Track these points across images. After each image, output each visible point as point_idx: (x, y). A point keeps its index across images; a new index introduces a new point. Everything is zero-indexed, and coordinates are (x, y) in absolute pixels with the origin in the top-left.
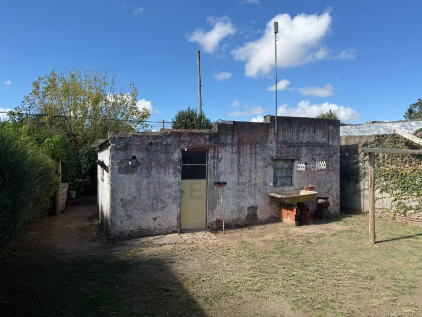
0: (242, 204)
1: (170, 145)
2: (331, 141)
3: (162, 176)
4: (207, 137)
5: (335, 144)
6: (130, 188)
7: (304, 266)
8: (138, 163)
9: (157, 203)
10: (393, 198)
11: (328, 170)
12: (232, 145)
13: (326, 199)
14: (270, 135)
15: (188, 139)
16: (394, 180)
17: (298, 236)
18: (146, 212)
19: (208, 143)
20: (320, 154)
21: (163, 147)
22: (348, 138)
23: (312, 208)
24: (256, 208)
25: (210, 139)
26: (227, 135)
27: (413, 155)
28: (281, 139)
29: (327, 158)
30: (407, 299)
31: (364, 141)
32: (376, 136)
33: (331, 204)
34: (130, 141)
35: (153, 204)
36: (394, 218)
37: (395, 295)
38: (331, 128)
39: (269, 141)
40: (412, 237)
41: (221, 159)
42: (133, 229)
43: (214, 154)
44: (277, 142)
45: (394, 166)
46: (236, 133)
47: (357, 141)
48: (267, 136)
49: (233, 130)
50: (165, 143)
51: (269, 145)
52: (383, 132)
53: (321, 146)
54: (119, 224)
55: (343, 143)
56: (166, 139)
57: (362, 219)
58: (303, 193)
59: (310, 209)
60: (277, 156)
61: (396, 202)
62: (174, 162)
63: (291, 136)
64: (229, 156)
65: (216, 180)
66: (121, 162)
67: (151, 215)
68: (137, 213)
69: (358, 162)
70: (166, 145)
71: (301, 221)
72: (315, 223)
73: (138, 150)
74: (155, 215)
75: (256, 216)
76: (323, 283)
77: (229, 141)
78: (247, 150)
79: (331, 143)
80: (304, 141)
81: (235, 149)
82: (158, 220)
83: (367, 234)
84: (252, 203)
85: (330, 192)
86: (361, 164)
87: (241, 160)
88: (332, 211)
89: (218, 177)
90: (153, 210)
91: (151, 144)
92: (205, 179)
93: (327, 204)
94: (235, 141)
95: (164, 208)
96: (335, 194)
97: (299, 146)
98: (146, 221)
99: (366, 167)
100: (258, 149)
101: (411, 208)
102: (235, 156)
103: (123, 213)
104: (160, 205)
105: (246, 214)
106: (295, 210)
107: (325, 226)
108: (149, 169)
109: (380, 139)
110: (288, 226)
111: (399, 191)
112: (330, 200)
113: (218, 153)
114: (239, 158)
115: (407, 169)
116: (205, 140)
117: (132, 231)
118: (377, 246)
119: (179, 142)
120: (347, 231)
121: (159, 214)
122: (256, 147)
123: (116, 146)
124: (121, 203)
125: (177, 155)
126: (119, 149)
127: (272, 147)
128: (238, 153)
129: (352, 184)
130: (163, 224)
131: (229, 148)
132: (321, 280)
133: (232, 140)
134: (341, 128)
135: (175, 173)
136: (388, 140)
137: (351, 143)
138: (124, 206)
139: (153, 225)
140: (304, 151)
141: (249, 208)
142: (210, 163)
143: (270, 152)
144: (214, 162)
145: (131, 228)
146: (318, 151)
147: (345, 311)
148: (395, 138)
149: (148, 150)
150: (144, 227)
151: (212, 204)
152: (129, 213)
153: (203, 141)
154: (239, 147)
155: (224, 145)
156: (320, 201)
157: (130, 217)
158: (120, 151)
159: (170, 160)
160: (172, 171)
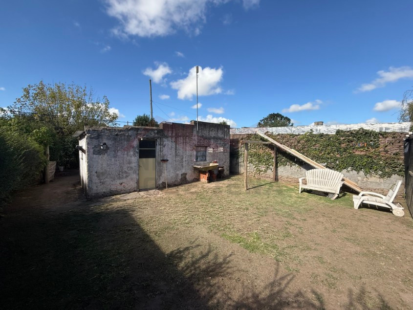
0: (178, 172)
1: (131, 136)
2: (225, 136)
3: (125, 156)
4: (156, 131)
5: (228, 138)
6: (102, 164)
7: (213, 205)
8: (108, 148)
9: (122, 174)
10: (254, 166)
11: (224, 152)
12: (172, 137)
13: (223, 167)
14: (194, 132)
15: (143, 132)
16: (255, 157)
17: (209, 189)
18: (114, 179)
19: (156, 135)
20: (220, 144)
21: (126, 137)
22: (234, 135)
23: (216, 172)
24: (186, 174)
25: (157, 133)
26: (168, 131)
27: (264, 145)
28: (200, 134)
29: (224, 146)
30: (264, 219)
31: (241, 137)
32: (247, 134)
33: (225, 170)
34: (101, 133)
35: (119, 174)
36: (254, 176)
37: (259, 217)
38: (226, 129)
39: (194, 136)
40: (263, 185)
41: (165, 145)
42: (105, 191)
43: (161, 142)
44: (198, 136)
45: (255, 150)
46: (174, 129)
47: (238, 137)
48: (193, 132)
49: (172, 128)
50: (127, 135)
51: (193, 138)
52: (250, 132)
53: (221, 139)
54: (95, 188)
55: (231, 138)
56: (128, 132)
57: (240, 177)
58: (211, 165)
59: (215, 173)
60: (198, 144)
61: (256, 168)
62: (133, 147)
63: (206, 133)
64: (170, 143)
65: (162, 159)
66: (95, 147)
67: (118, 182)
68: (108, 180)
69: (238, 148)
70: (128, 136)
71: (210, 180)
72: (217, 181)
73: (108, 139)
74: (121, 181)
75: (186, 179)
76: (224, 214)
77: (170, 135)
78: (181, 140)
79: (225, 138)
80: (212, 136)
81: (173, 139)
82: (123, 184)
83: (243, 185)
84: (184, 171)
85: (225, 164)
86: (240, 149)
87: (178, 146)
88: (225, 174)
89: (163, 157)
90: (120, 178)
91: (117, 135)
92: (154, 157)
93: (223, 170)
94: (174, 135)
95: (127, 176)
96: (227, 165)
97: (210, 139)
98: (115, 185)
99: (242, 150)
100: (187, 140)
101: (262, 171)
102: (174, 144)
103: (97, 181)
104: (125, 175)
105: (180, 178)
106: (207, 174)
107: (222, 182)
108: (116, 151)
109: (249, 136)
110: (204, 183)
111: (257, 163)
112: (225, 167)
113: (163, 142)
114: (176, 145)
115: (261, 151)
116: (155, 134)
117: (104, 192)
118: (248, 191)
119: (137, 134)
120: (233, 184)
121: (124, 180)
122: (186, 139)
123: (91, 135)
124: (96, 174)
125: (136, 143)
126: (93, 138)
127: (195, 139)
128: (176, 142)
129: (235, 159)
130: (127, 186)
131: (170, 139)
132: (222, 213)
133: (172, 134)
134: (231, 130)
135: (134, 154)
136: (253, 136)
137: (235, 138)
138: (98, 176)
139: (120, 188)
140: (212, 141)
141: (182, 175)
142: (158, 148)
143: (194, 142)
144: (161, 148)
145: (104, 190)
146: (219, 142)
147: (236, 229)
148: (256, 136)
149: (115, 139)
150: (113, 189)
151: (159, 173)
152: (102, 181)
153: (153, 134)
154: (176, 138)
155: (167, 137)
156: (220, 169)
157: (103, 183)
158: (94, 140)
159: (131, 146)
160: (132, 153)
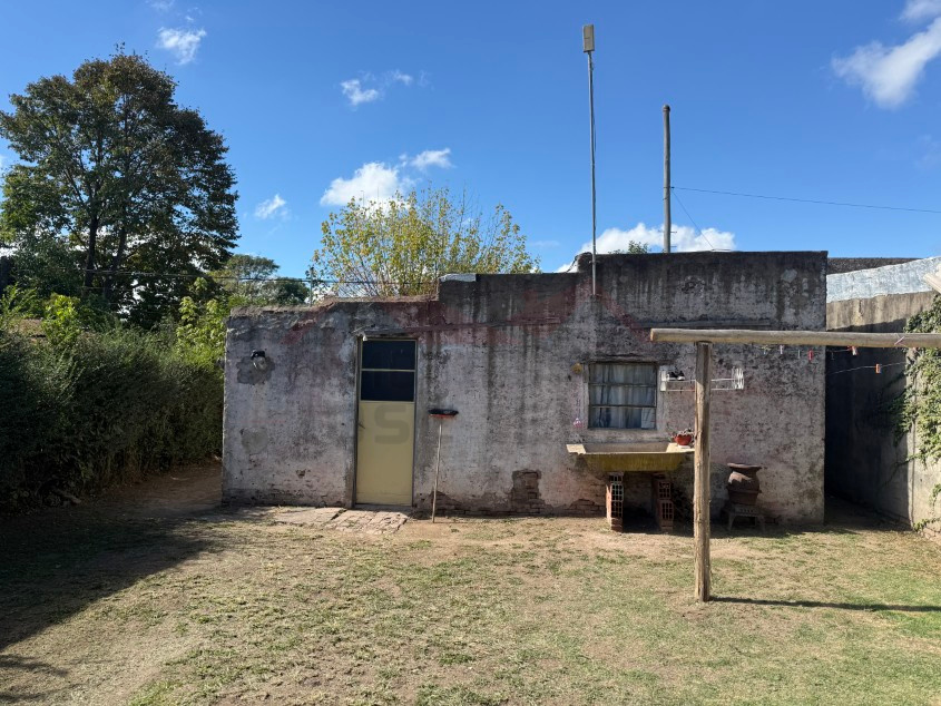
0: (498, 463)
1: (333, 330)
2: (788, 311)
3: (317, 390)
5: (809, 319)
8: (271, 365)
9: (304, 442)
11: (776, 394)
12: (474, 327)
13: (750, 472)
14: (578, 301)
15: (370, 316)
18: (283, 459)
19: (415, 325)
21: (320, 334)
24: (537, 475)
25: (419, 316)
26: (461, 305)
34: (259, 323)
35: (297, 444)
38: (790, 276)
39: (577, 318)
41: (447, 358)
42: (260, 488)
43: (430, 347)
46: (484, 300)
47: (903, 311)
49: (477, 295)
50: (323, 326)
53: (751, 325)
54: (236, 475)
56: (326, 318)
60: (598, 354)
62: (340, 364)
64: (466, 349)
65: (432, 405)
66: (243, 361)
69: (904, 375)
70: (325, 329)
73: (273, 340)
74: (302, 466)
75: (536, 495)
77: (468, 319)
78: (513, 337)
79: (788, 318)
81: (482, 335)
82: (306, 478)
84: (525, 462)
87: (498, 361)
88: (789, 511)
89: (438, 398)
90: (298, 456)
91: (296, 328)
92: (412, 400)
94: (483, 317)
95: (318, 454)
98: (285, 476)
100: (544, 335)
102: (481, 351)
103: (243, 457)
104: (312, 449)
105: (509, 486)
112: (786, 478)
113: (439, 346)
114: (491, 357)
116: (410, 318)
119: (352, 324)
121: (309, 465)
122: (537, 331)
123: (235, 331)
124: (240, 438)
125: (347, 350)
126: (239, 338)
128: (491, 347)
130: (316, 485)
131: (465, 334)
133: (475, 316)
135: (342, 385)
138: (245, 443)
139: (298, 485)
141: (516, 475)
142: (421, 365)
143: (580, 344)
144: (430, 366)
145: (257, 486)
149: (290, 340)
150: (280, 488)
151: (421, 459)
152: (254, 457)
153: (404, 321)
157: (256, 464)
158: (240, 342)
159: (333, 360)
160: (335, 381)
